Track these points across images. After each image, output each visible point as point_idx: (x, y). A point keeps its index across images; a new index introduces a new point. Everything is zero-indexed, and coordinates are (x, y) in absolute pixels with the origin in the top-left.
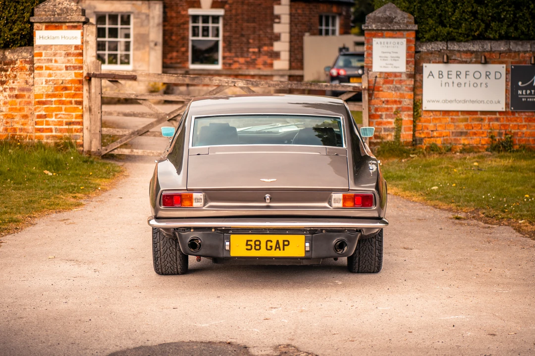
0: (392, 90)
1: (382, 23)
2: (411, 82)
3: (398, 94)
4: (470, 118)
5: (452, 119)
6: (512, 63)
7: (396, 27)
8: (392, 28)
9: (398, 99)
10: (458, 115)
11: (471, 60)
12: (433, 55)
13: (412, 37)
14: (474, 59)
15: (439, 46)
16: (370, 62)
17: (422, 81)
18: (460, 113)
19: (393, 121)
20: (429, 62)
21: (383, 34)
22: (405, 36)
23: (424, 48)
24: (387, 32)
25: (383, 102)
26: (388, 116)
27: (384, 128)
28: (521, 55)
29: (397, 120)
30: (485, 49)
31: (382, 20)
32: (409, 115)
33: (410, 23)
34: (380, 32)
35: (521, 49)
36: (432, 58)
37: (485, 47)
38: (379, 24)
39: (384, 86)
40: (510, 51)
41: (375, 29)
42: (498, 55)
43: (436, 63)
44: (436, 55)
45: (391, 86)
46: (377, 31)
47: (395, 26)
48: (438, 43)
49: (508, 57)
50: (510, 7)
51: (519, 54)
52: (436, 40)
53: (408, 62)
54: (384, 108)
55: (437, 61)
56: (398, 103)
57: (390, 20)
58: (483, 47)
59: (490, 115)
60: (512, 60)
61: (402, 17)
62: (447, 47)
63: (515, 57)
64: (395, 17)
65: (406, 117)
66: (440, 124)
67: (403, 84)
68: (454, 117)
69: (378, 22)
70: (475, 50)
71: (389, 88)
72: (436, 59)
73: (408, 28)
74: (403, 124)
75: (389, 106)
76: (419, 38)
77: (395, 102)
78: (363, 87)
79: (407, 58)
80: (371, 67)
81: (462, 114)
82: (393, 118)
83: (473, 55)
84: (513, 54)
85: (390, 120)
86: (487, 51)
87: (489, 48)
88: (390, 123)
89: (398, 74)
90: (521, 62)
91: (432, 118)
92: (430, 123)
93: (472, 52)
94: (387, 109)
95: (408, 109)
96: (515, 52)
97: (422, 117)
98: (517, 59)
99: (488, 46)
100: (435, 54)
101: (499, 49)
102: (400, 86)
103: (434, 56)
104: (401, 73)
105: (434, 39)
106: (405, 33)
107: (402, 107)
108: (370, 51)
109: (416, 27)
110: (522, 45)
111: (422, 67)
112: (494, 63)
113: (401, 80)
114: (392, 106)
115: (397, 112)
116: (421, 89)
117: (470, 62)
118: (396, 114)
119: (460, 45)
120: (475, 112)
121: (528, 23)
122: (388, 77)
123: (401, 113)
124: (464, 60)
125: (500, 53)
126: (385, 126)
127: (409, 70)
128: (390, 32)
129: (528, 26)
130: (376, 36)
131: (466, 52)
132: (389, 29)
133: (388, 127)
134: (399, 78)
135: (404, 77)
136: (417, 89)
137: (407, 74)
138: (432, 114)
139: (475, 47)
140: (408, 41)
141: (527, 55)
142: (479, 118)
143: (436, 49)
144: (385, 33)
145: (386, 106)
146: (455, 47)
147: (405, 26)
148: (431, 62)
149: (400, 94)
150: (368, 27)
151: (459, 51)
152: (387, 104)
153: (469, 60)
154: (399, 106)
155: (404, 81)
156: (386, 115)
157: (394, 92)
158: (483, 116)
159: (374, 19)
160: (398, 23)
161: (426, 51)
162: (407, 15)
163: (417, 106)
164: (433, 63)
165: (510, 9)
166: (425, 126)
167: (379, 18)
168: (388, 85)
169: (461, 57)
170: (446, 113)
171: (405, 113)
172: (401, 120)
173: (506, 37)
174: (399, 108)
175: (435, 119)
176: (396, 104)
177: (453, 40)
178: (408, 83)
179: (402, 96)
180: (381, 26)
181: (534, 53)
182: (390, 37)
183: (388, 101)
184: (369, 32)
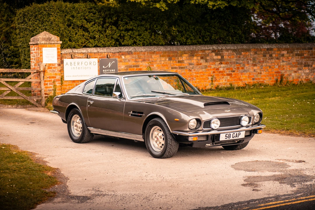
1: (46, 40)
3: (54, 73)
5: (76, 84)
6: (100, 58)
7: (53, 42)
8: (51, 43)
9: (54, 76)
13: (59, 46)
14: (84, 56)
16: (42, 59)
17: (63, 67)
18: (79, 81)
19: (52, 86)
20: (66, 58)
22: (56, 46)
26: (50, 84)
27: (49, 90)
28: (103, 54)
29: (54, 85)
31: (46, 39)
32: (59, 83)
33: (58, 40)
34: (45, 45)
35: (103, 51)
36: (67, 56)
37: (88, 51)
38: (45, 41)
39: (48, 70)
40: (98, 52)
41: (44, 43)
42: (94, 54)
43: (68, 59)
45: (51, 70)
48: (68, 49)
49: (98, 55)
50: (98, 32)
52: (68, 48)
53: (58, 59)
54: (49, 80)
57: (49, 39)
58: (87, 51)
60: (99, 56)
61: (55, 39)
62: (73, 51)
63: (101, 55)
64: (51, 38)
65: (58, 84)
68: (77, 83)
70: (84, 52)
71: (50, 71)
72: (68, 57)
73: (58, 43)
74: (57, 87)
75: (50, 79)
76: (62, 47)
77: (53, 77)
78: (41, 70)
79: (57, 57)
80: (42, 61)
84: (100, 54)
85: (51, 86)
86: (89, 53)
88: (51, 87)
89: (54, 64)
90: (103, 57)
92: (67, 86)
93: (83, 53)
94: (50, 81)
95: (59, 80)
96: (101, 53)
97: (64, 84)
98: (101, 56)
99: (89, 50)
100: (68, 54)
101: (94, 52)
102: (55, 70)
106: (56, 45)
107: (56, 80)
108: (41, 54)
109: (61, 42)
110: (103, 50)
111: (63, 60)
112: (92, 58)
113: (55, 67)
114: (52, 79)
115: (54, 82)
117: (83, 58)
119: (78, 50)
121: (105, 39)
122: (50, 66)
123: (56, 82)
124: (80, 57)
126: (49, 89)
127: (58, 62)
128: (50, 45)
130: (44, 47)
131: (81, 53)
132: (49, 43)
133: (50, 89)
134: (54, 66)
135: (56, 66)
136: (62, 70)
137: (58, 64)
138: (68, 82)
139: (84, 50)
140: (58, 49)
141: (106, 54)
143: (68, 52)
144: (47, 45)
145: (49, 79)
146: (75, 51)
150: (41, 42)
151: (78, 53)
153: (82, 57)
154: (55, 79)
155: (57, 67)
156: (49, 83)
157: (52, 73)
159: (43, 39)
160: (53, 41)
161: (64, 53)
162: (56, 37)
163: (62, 78)
166: (65, 88)
169: (79, 56)
170: (74, 81)
171: (57, 82)
172: (56, 85)
173: (96, 46)
174: (54, 80)
175: (69, 84)
176: (54, 78)
177: (74, 48)
178: (58, 68)
179: (56, 74)
180: (46, 42)
181: (108, 53)
182: (50, 47)
183: (50, 77)
184: (41, 45)
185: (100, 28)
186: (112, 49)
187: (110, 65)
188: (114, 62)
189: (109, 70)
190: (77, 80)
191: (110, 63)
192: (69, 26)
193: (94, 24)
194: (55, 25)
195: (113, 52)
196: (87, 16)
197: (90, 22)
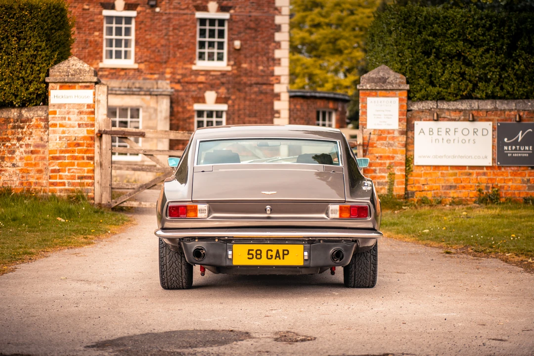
0: (385, 146)
1: (376, 83)
2: (403, 139)
3: (391, 150)
4: (459, 172)
5: (442, 173)
6: (498, 120)
7: (389, 87)
8: (385, 88)
9: (391, 155)
10: (448, 170)
11: (460, 118)
12: (423, 113)
13: (404, 95)
14: (463, 117)
15: (430, 105)
16: (365, 120)
17: (414, 138)
18: (449, 168)
19: (386, 175)
20: (420, 119)
21: (376, 93)
22: (397, 95)
23: (416, 107)
24: (381, 91)
25: (377, 158)
26: (381, 171)
27: (378, 182)
28: (507, 113)
29: (390, 174)
30: (473, 108)
31: (376, 81)
32: (401, 170)
33: (402, 83)
34: (374, 91)
35: (507, 108)
36: (423, 116)
37: (473, 106)
38: (373, 84)
39: (378, 142)
40: (496, 109)
41: (369, 88)
42: (485, 113)
43: (427, 120)
44: (426, 114)
45: (385, 142)
46: (371, 91)
47: (388, 86)
48: (428, 102)
49: (494, 115)
50: (496, 67)
51: (505, 113)
52: (427, 99)
53: (400, 120)
54: (378, 163)
55: (428, 119)
56: (391, 158)
57: (383, 80)
58: (471, 106)
59: (478, 169)
60: (497, 118)
61: (395, 78)
62: (437, 106)
63: (501, 115)
64: (388, 78)
65: (399, 172)
66: (430, 178)
67: (395, 140)
68: (444, 172)
69: (372, 82)
70: (463, 108)
71: (382, 145)
72: (426, 117)
73: (400, 88)
74: (396, 178)
75: (382, 161)
76: (411, 98)
77: (388, 157)
78: (358, 143)
79: (399, 116)
80: (366, 124)
81: (451, 169)
82: (386, 173)
83: (462, 113)
84: (499, 113)
85: (383, 174)
86: (475, 110)
87: (477, 107)
88: (383, 177)
89: (391, 131)
90: (506, 120)
91: (423, 172)
92: (421, 177)
93: (461, 111)
94: (381, 164)
95: (401, 164)
96: (501, 110)
97: (414, 171)
98: (503, 117)
99: (475, 104)
100: (426, 112)
101: (486, 108)
102: (393, 142)
103: (424, 114)
104: (394, 130)
105: (425, 98)
106: (398, 92)
107: (394, 162)
108: (364, 110)
109: (408, 87)
110: (507, 104)
111: (414, 124)
112: (481, 120)
113: (393, 137)
114: (385, 161)
115: (390, 167)
116: (413, 146)
117: (459, 120)
118: (389, 169)
119: (450, 104)
120: (464, 167)
121: (513, 83)
122: (382, 134)
123: (394, 167)
124: (453, 117)
125: (487, 111)
126: (379, 180)
127: (401, 127)
128: (383, 92)
129: (513, 86)
130: (369, 95)
131: (455, 110)
132: (382, 88)
133: (381, 181)
134: (392, 135)
135: (396, 134)
136: (408, 145)
137: (400, 131)
138: (423, 169)
139: (464, 105)
140: (401, 100)
141: (512, 113)
142: (467, 172)
143: (427, 108)
144: (379, 92)
145: (380, 161)
146: (444, 105)
147: (397, 86)
148: (422, 120)
149: (393, 149)
150: (363, 86)
151: (448, 110)
152: (381, 160)
153: (457, 118)
154: (392, 161)
155: (397, 137)
156: (380, 169)
157: (387, 148)
158: (471, 171)
159: (369, 80)
160: (391, 84)
161: (417, 109)
162: (399, 76)
163: (408, 161)
164: (424, 120)
165: (496, 70)
166: (417, 180)
167: (373, 78)
168: (382, 142)
169: (450, 116)
170: (437, 167)
171: (398, 167)
172: (394, 174)
173: (492, 97)
174: (392, 163)
175: (426, 174)
176: (389, 160)
177: (443, 99)
178: (400, 139)
179: (395, 152)
180: (375, 86)
181: (519, 111)
182: (383, 96)
183: (381, 157)
184: (364, 91)
185: (501, 58)
186: (529, 104)
187: (520, 136)
188: (531, 130)
189: (518, 147)
190: (444, 166)
191: (521, 132)
193: (487, 51)
194: (399, 53)
195: (530, 109)
196: (470, 33)
197: (477, 47)
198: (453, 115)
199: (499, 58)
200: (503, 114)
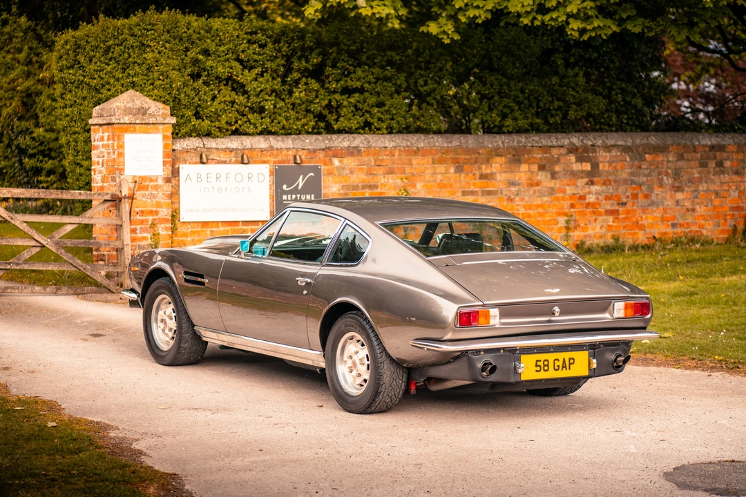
0: (147, 198)
1: (134, 115)
2: (168, 188)
3: (154, 202)
4: (231, 229)
5: (211, 231)
6: (274, 162)
7: (152, 120)
8: (147, 122)
9: (154, 209)
10: (218, 227)
11: (231, 160)
12: (189, 154)
13: (169, 132)
14: (234, 159)
15: (194, 143)
16: (122, 164)
17: (179, 186)
18: (220, 224)
19: (149, 235)
20: (185, 162)
21: (135, 129)
22: (161, 131)
23: (178, 145)
24: (141, 125)
25: (137, 213)
26: (143, 230)
27: (139, 246)
28: (284, 152)
29: (154, 234)
30: (245, 146)
31: (134, 112)
32: (166, 229)
33: (166, 114)
34: (132, 126)
35: (283, 146)
36: (188, 158)
37: (245, 144)
38: (131, 116)
39: (138, 193)
40: (271, 148)
41: (128, 122)
42: (260, 153)
43: (193, 164)
44: (192, 154)
45: (146, 192)
46: (129, 125)
47: (150, 119)
48: (192, 139)
49: (270, 156)
50: (270, 95)
51: (281, 152)
52: (190, 136)
53: (165, 163)
54: (139, 220)
55: (194, 162)
56: (154, 213)
57: (143, 111)
58: (242, 144)
59: (253, 225)
60: (273, 159)
61: (159, 111)
62: (204, 145)
63: (277, 155)
64: (149, 108)
65: (163, 231)
66: (198, 238)
67: (159, 190)
68: (213, 229)
69: (130, 114)
70: (234, 147)
71: (143, 196)
72: (191, 159)
73: (165, 122)
74: (160, 239)
75: (144, 218)
76: (177, 134)
77: (151, 213)
78: (123, 195)
79: (164, 158)
80: (123, 170)
81: (222, 226)
82: (149, 233)
83: (233, 153)
84: (275, 152)
85: (145, 235)
86: (248, 149)
87: (250, 145)
88: (145, 238)
89: (154, 178)
90: (284, 162)
91: (189, 230)
92: (187, 237)
93: (232, 150)
94: (142, 222)
95: (166, 220)
96: (277, 149)
97: (179, 230)
98: (279, 158)
99: (248, 142)
100: (191, 152)
101: (259, 147)
102: (156, 192)
103: (190, 156)
104: (157, 177)
106: (161, 127)
107: (159, 219)
108: (121, 150)
109: (174, 120)
110: (283, 141)
111: (178, 168)
112: (255, 162)
113: (157, 185)
114: (148, 217)
115: (153, 225)
116: (177, 196)
117: (230, 162)
118: (152, 227)
119: (217, 141)
120: (236, 223)
121: (288, 115)
122: (140, 183)
123: (158, 225)
124: (223, 159)
125: (262, 150)
126: (139, 243)
127: (166, 173)
128: (143, 126)
129: (287, 119)
130: (127, 131)
131: (225, 150)
132: (143, 124)
133: (143, 243)
134: (155, 183)
135: (160, 182)
136: (174, 195)
137: (165, 178)
138: (189, 226)
139: (234, 143)
140: (165, 137)
141: (290, 153)
142: (240, 229)
143: (192, 147)
144: (137, 126)
145: (141, 218)
146: (211, 143)
147: (162, 119)
148: (187, 163)
149: (156, 202)
150: (119, 119)
151: (217, 149)
152: (142, 216)
153: (228, 160)
154: (155, 217)
155: (161, 187)
156: (141, 228)
157: (149, 200)
158: (245, 227)
159: (125, 111)
160: (152, 115)
161: (181, 149)
162: (161, 105)
163: (175, 216)
164: (189, 163)
165: (270, 98)
166: (182, 241)
167: (130, 108)
168: (143, 192)
169: (219, 157)
170: (205, 224)
171: (163, 225)
172: (159, 234)
173: (266, 132)
174: (155, 219)
175: (193, 233)
176: (153, 215)
177: (208, 134)
178: (165, 188)
179: (159, 205)
180: (135, 119)
181: (297, 150)
182: (143, 132)
183: (142, 212)
184: (120, 126)
185: (277, 84)
186: (308, 141)
187: (301, 182)
188: (312, 174)
189: (298, 196)
190: (214, 222)
191: (301, 177)
192: (195, 76)
193: (262, 74)
194: (159, 75)
195: (310, 147)
196: (243, 51)
197: (251, 68)
198: (223, 157)
199: (275, 82)
200: (280, 154)
